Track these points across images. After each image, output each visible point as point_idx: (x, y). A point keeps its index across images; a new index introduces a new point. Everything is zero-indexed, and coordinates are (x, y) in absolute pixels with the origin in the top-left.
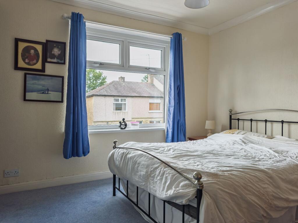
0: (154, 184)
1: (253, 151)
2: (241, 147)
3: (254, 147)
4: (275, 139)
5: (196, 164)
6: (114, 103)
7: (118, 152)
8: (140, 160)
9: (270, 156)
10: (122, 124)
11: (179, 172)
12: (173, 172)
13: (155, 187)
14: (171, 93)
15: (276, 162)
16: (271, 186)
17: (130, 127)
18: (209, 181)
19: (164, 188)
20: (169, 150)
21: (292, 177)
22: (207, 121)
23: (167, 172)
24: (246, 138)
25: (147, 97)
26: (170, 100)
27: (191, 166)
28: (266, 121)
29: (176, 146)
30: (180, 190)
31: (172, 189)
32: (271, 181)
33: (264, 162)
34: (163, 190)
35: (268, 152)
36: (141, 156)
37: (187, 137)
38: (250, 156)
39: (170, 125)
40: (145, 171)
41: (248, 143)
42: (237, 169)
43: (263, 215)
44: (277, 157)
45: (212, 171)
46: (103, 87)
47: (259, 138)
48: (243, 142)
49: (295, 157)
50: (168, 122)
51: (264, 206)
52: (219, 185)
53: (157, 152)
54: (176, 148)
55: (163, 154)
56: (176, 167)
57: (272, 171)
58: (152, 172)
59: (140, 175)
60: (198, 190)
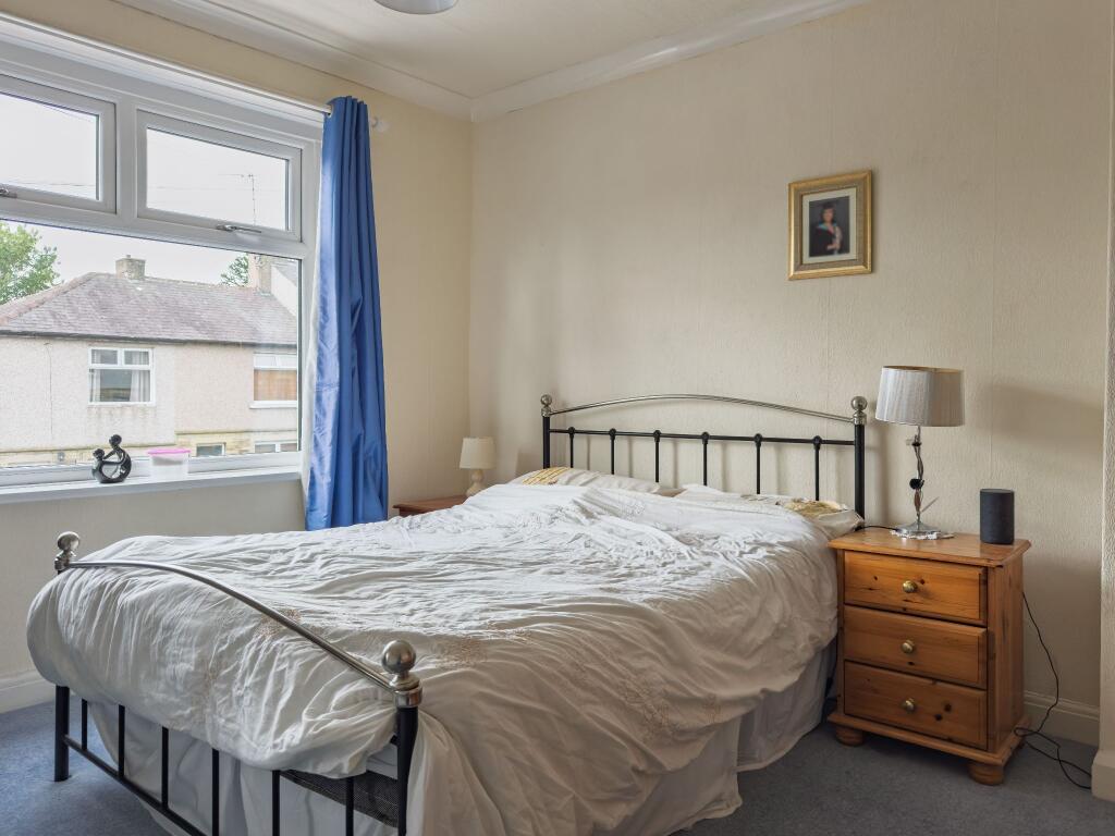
0: (231, 705)
1: (611, 542)
2: (573, 530)
3: (617, 526)
4: (682, 498)
5: (406, 610)
6: (92, 371)
7: (77, 584)
8: (174, 612)
9: (663, 555)
10: (111, 459)
11: (334, 650)
12: (306, 650)
13: (233, 722)
14: (327, 331)
15: (680, 576)
16: (662, 664)
17: (147, 473)
18: (444, 669)
19: (269, 718)
20: (311, 560)
21: (727, 622)
22: (466, 440)
23: (285, 654)
24: (592, 496)
25: (245, 345)
26: (323, 361)
27: (385, 619)
28: (657, 436)
29: (338, 543)
30: (329, 721)
31: (300, 720)
32: (662, 643)
33: (644, 580)
34: (265, 730)
35: (661, 541)
36: (179, 596)
37: (391, 504)
38: (601, 562)
39: (321, 459)
40: (194, 656)
41: (599, 514)
42: (552, 614)
43: (635, 770)
44: (684, 558)
45: (462, 630)
46: (40, 298)
47: (633, 493)
48: (584, 511)
49: (737, 553)
50: (316, 445)
51: (638, 736)
52: (480, 681)
53: (256, 574)
54: (340, 549)
55: (281, 578)
56: (322, 630)
57: (664, 608)
58: (224, 660)
59: (174, 678)
60: (401, 710)
